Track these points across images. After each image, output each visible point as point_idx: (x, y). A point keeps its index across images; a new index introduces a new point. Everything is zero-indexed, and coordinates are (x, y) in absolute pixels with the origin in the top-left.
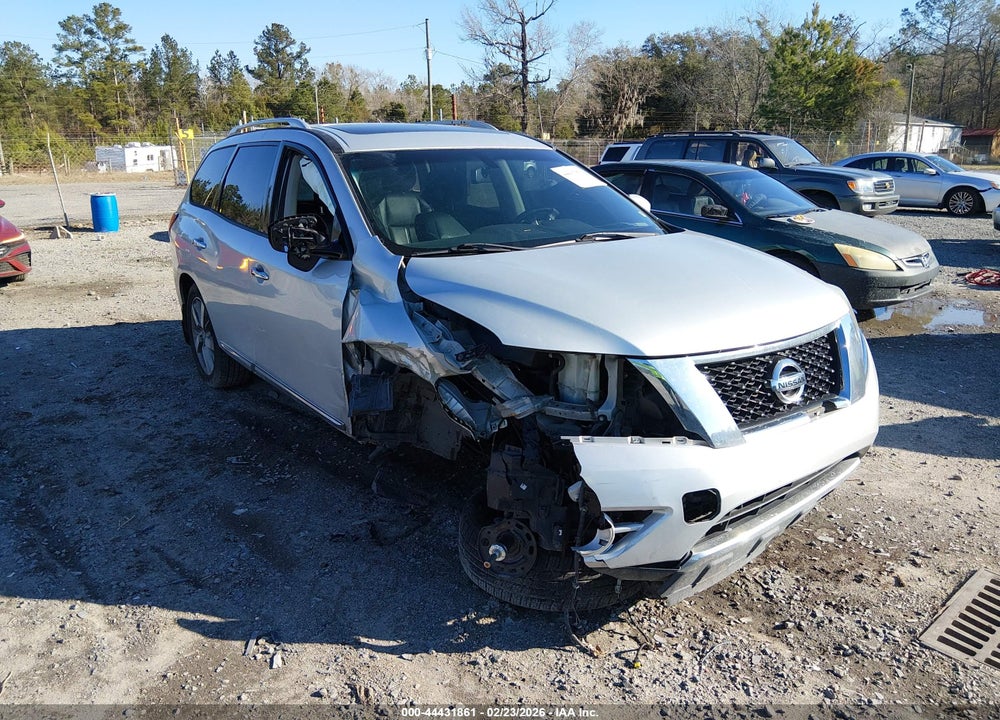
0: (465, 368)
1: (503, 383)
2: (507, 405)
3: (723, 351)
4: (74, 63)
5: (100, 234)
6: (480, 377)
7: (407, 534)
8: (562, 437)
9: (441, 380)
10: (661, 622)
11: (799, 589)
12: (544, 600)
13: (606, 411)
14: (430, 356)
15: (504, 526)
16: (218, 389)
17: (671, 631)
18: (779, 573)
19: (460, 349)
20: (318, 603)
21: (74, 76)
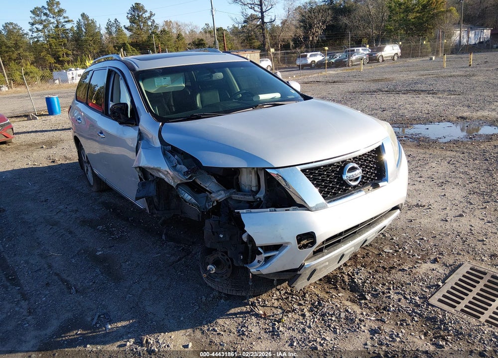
0: (190, 178)
1: (210, 185)
2: (213, 195)
3: (315, 162)
4: (40, 31)
5: (52, 117)
6: (199, 182)
7: (179, 260)
8: (236, 211)
9: (178, 185)
10: (298, 298)
11: (370, 277)
12: (239, 290)
13: (261, 195)
14: (171, 173)
15: (216, 256)
16: (97, 192)
17: (302, 302)
18: (361, 269)
19: (186, 169)
20: (130, 297)
21: (40, 37)
